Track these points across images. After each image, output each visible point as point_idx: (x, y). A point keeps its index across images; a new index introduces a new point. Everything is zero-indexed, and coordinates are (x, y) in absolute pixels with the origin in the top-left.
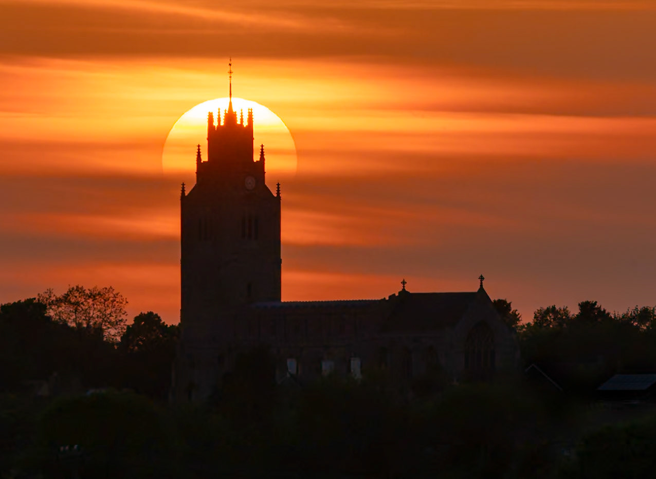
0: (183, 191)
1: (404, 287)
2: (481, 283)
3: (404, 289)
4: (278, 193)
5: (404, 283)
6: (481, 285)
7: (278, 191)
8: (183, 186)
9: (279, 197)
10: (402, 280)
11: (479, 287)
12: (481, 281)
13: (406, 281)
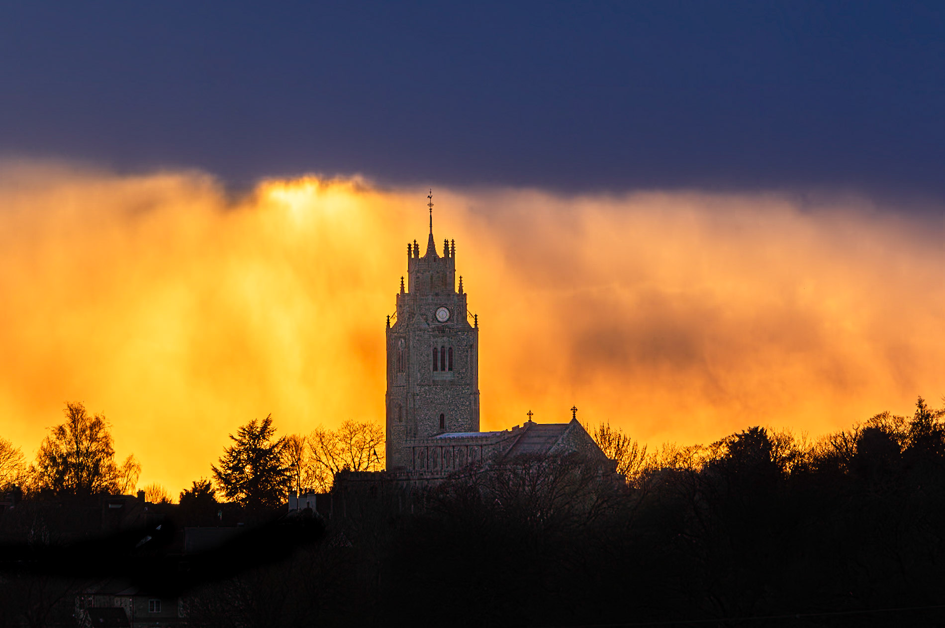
0: (388, 323)
1: (530, 418)
2: (574, 414)
3: (530, 421)
4: (476, 324)
5: (530, 414)
6: (574, 417)
7: (476, 322)
8: (388, 318)
9: (476, 328)
10: (528, 412)
11: (572, 418)
12: (574, 412)
13: (532, 412)
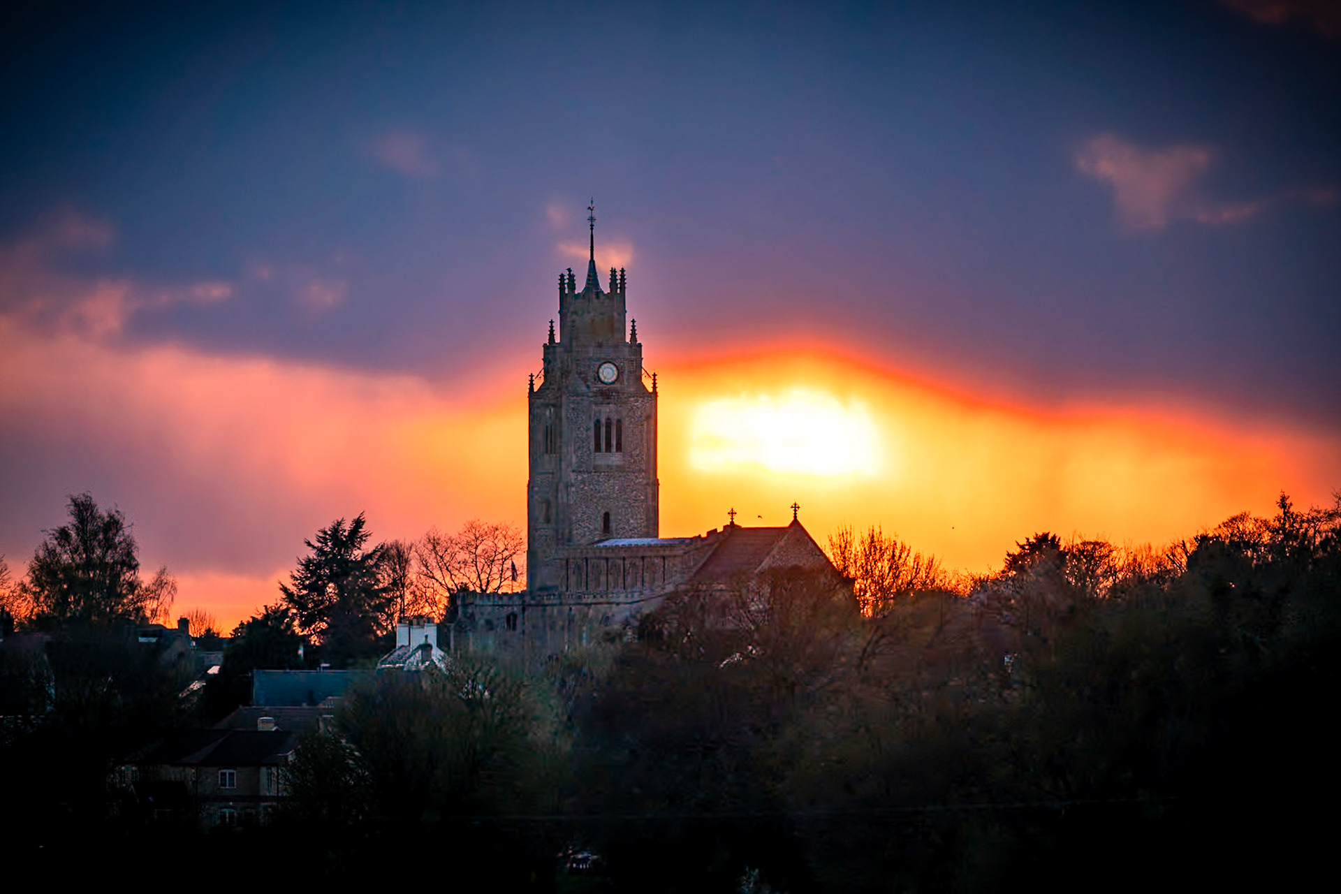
0: (531, 385)
1: (732, 519)
2: (795, 514)
3: (732, 523)
4: (654, 387)
5: (732, 514)
6: (795, 517)
7: (654, 384)
9: (655, 393)
10: (730, 510)
12: (795, 511)
